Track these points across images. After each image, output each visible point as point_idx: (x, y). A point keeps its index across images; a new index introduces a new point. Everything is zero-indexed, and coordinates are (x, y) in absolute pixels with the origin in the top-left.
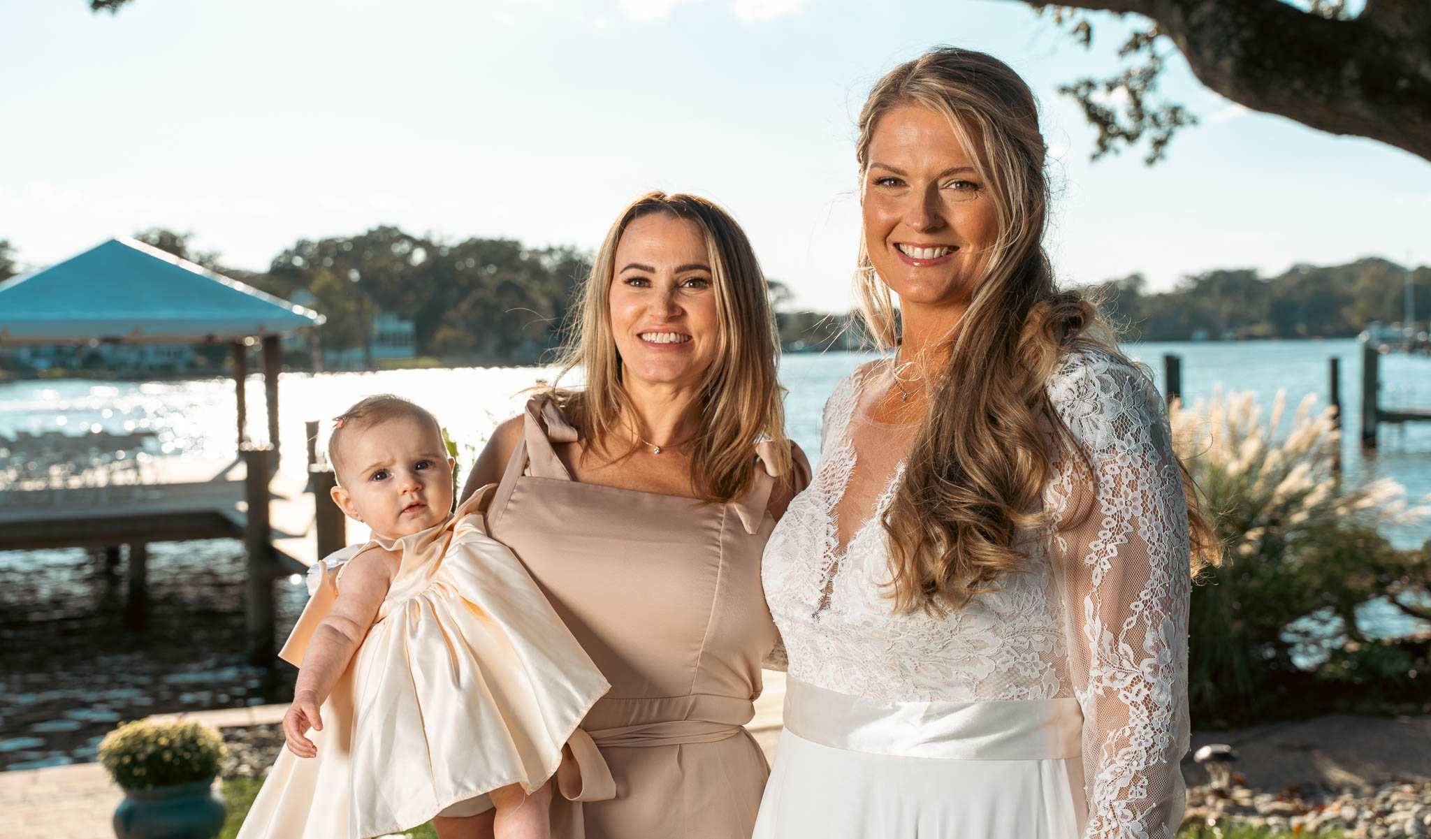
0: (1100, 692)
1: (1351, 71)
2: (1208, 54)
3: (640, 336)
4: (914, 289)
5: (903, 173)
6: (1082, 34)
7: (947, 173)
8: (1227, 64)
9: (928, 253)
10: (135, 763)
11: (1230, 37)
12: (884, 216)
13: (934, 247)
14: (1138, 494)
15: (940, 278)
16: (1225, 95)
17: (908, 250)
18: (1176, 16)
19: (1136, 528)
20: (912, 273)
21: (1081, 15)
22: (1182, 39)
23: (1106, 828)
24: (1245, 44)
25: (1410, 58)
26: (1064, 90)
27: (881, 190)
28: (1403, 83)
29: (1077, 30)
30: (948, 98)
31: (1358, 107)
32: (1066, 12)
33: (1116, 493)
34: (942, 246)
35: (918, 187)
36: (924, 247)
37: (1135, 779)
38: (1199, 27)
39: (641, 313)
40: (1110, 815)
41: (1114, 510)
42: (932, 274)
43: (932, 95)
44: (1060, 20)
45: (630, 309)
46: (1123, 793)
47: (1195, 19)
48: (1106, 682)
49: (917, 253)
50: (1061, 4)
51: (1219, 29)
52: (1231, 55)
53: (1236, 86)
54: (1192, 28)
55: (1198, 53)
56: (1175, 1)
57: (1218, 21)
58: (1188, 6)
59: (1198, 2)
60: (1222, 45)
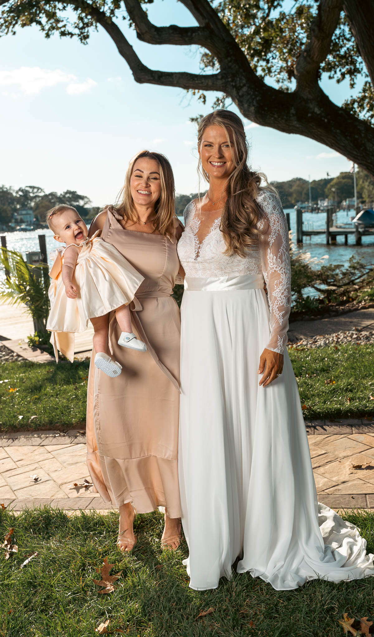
0: (273, 271)
1: (293, 111)
2: (246, 106)
3: (137, 191)
4: (215, 174)
5: (213, 143)
6: (202, 100)
7: (224, 143)
8: (252, 109)
9: (219, 164)
11: (253, 99)
12: (207, 155)
13: (220, 162)
14: (279, 224)
15: (222, 171)
16: (252, 121)
17: (214, 163)
18: (234, 92)
19: (279, 232)
20: (215, 169)
21: (201, 92)
22: (237, 101)
23: (279, 302)
24: (258, 102)
25: (311, 106)
26: (193, 120)
27: (206, 148)
28: (309, 115)
29: (200, 97)
30: (224, 123)
31: (295, 123)
32: (196, 91)
33: (274, 224)
34: (222, 162)
35: (216, 147)
36: (218, 162)
37: (285, 290)
38: (243, 96)
39: (138, 185)
40: (280, 299)
41: (274, 228)
42: (220, 169)
43: (219, 122)
44: (194, 94)
45: (136, 183)
46: (282, 294)
47: (240, 94)
48: (275, 269)
49: (216, 164)
50: (194, 88)
51: (249, 96)
52: (254, 106)
53: (256, 117)
54: (240, 97)
55: (243, 105)
56: (234, 87)
57: (248, 94)
58: (238, 89)
59: (242, 87)
60: (250, 103)
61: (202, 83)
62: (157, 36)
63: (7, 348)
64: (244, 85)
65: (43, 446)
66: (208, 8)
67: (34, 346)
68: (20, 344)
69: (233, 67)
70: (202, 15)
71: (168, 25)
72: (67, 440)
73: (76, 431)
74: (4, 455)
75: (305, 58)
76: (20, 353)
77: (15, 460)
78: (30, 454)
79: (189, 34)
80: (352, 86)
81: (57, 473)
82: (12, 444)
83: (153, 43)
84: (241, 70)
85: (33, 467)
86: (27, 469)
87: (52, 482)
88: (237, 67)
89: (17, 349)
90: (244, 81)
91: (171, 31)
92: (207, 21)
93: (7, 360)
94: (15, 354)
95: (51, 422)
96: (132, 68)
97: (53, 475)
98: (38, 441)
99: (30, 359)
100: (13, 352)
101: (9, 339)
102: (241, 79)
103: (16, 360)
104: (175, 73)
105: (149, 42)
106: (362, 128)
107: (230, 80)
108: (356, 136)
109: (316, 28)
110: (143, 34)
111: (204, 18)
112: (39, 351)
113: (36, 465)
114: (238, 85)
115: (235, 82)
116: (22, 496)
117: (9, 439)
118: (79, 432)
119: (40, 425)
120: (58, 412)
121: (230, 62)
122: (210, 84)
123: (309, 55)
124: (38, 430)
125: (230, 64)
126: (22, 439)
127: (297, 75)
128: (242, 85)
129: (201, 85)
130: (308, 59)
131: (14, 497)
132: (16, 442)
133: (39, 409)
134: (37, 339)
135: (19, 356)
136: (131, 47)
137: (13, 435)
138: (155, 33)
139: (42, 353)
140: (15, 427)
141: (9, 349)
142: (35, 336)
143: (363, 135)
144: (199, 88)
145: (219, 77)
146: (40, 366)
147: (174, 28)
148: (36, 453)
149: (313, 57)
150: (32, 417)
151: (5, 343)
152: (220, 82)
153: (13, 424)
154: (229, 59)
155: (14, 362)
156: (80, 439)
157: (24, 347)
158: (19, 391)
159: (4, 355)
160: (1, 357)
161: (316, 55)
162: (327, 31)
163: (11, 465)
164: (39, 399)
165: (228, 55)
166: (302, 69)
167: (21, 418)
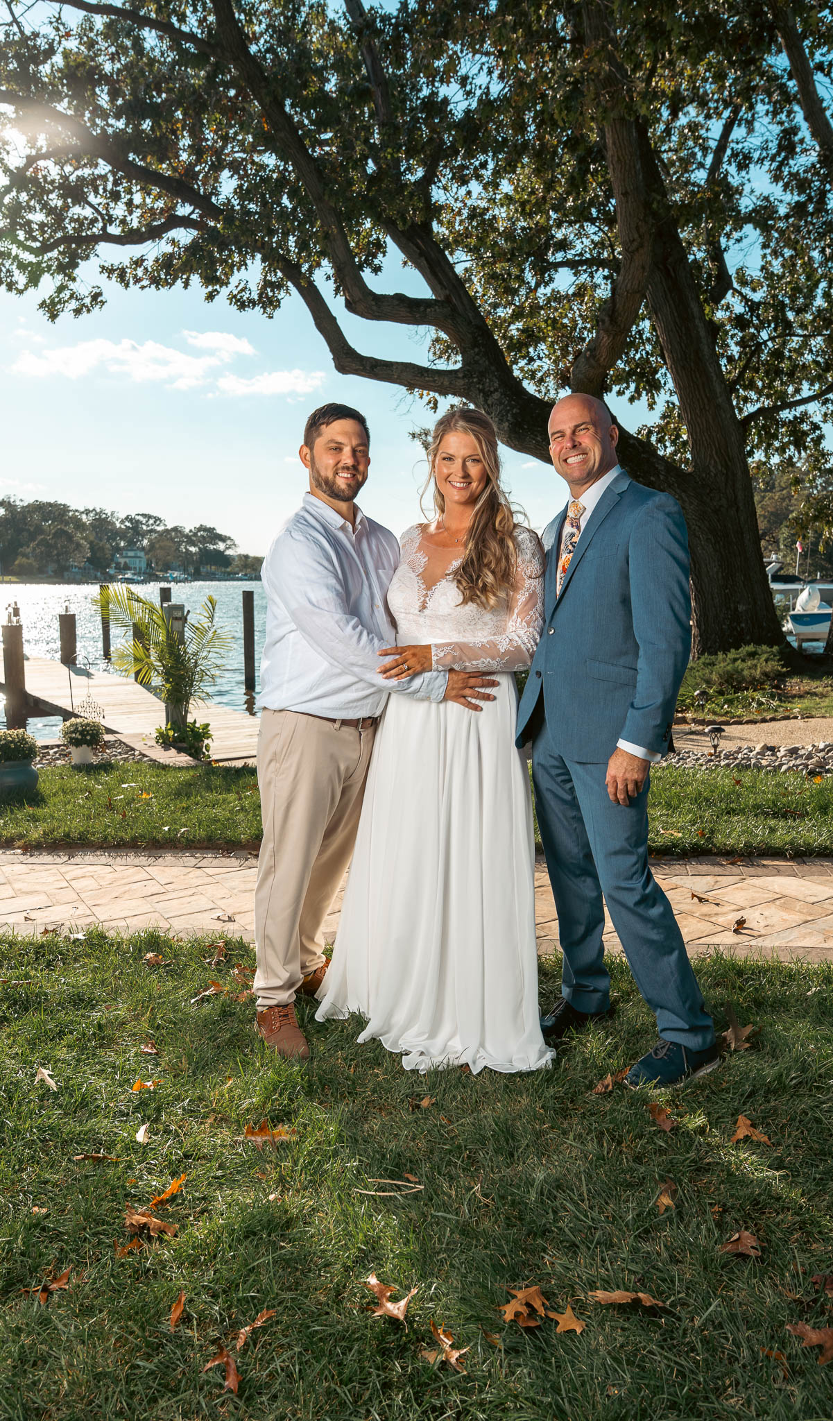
4: (456, 498)
5: (453, 456)
6: (432, 405)
7: (469, 456)
9: (462, 485)
11: (508, 412)
12: (446, 471)
13: (464, 482)
15: (466, 494)
17: (455, 484)
18: (481, 399)
20: (455, 492)
21: (432, 394)
24: (513, 415)
26: (414, 436)
27: (445, 462)
29: (430, 402)
30: (471, 430)
32: (425, 392)
34: (467, 483)
35: (459, 461)
36: (461, 483)
42: (463, 492)
43: (464, 428)
47: (489, 402)
49: (458, 485)
50: (423, 388)
51: (502, 407)
52: (508, 421)
53: (510, 437)
56: (480, 391)
57: (501, 403)
58: (487, 395)
59: (492, 393)
61: (434, 381)
62: (375, 308)
63: (124, 744)
64: (496, 390)
65: (199, 868)
66: (451, 274)
67: (165, 741)
68: (143, 740)
69: (480, 362)
70: (440, 283)
71: (392, 294)
72: (234, 862)
73: (246, 852)
74: (144, 876)
75: (587, 359)
76: (144, 752)
77: (162, 882)
78: (182, 877)
79: (422, 309)
80: (651, 406)
81: (224, 901)
82: (156, 863)
83: (367, 318)
84: (493, 368)
86: (181, 894)
88: (487, 363)
89: (139, 746)
90: (496, 385)
91: (396, 302)
92: (447, 292)
93: (125, 760)
94: (137, 753)
95: (209, 838)
96: (332, 350)
97: (220, 903)
98: (192, 861)
99: (161, 761)
100: (133, 749)
102: (491, 380)
103: (141, 760)
104: (397, 363)
105: (362, 315)
106: (661, 468)
107: (475, 380)
108: (652, 478)
109: (607, 319)
110: (355, 303)
111: (443, 287)
112: (173, 750)
113: (194, 890)
114: (487, 389)
115: (482, 385)
116: (179, 925)
117: (150, 857)
118: (250, 854)
119: (193, 841)
120: (219, 825)
121: (478, 354)
122: (446, 383)
123: (593, 356)
124: (191, 848)
125: (477, 358)
126: (169, 858)
127: (574, 383)
128: (492, 389)
129: (432, 384)
130: (592, 361)
132: (160, 860)
133: (191, 820)
134: (171, 733)
135: (144, 756)
136: (335, 319)
137: (155, 851)
138: (373, 303)
139: (179, 753)
140: (158, 841)
141: (127, 746)
142: (167, 729)
143: (662, 477)
144: (430, 389)
145: (461, 375)
146: (180, 769)
147: (400, 298)
148: (191, 875)
149: (599, 359)
150: (183, 830)
151: (121, 737)
152: (461, 382)
153: (155, 838)
154: (476, 350)
155: (136, 762)
156: (252, 861)
157: (150, 744)
158: (156, 797)
159: (120, 753)
160: (116, 756)
161: (603, 357)
162: (622, 326)
163: (157, 889)
164: (187, 808)
165: (475, 344)
166: (580, 376)
167: (166, 829)
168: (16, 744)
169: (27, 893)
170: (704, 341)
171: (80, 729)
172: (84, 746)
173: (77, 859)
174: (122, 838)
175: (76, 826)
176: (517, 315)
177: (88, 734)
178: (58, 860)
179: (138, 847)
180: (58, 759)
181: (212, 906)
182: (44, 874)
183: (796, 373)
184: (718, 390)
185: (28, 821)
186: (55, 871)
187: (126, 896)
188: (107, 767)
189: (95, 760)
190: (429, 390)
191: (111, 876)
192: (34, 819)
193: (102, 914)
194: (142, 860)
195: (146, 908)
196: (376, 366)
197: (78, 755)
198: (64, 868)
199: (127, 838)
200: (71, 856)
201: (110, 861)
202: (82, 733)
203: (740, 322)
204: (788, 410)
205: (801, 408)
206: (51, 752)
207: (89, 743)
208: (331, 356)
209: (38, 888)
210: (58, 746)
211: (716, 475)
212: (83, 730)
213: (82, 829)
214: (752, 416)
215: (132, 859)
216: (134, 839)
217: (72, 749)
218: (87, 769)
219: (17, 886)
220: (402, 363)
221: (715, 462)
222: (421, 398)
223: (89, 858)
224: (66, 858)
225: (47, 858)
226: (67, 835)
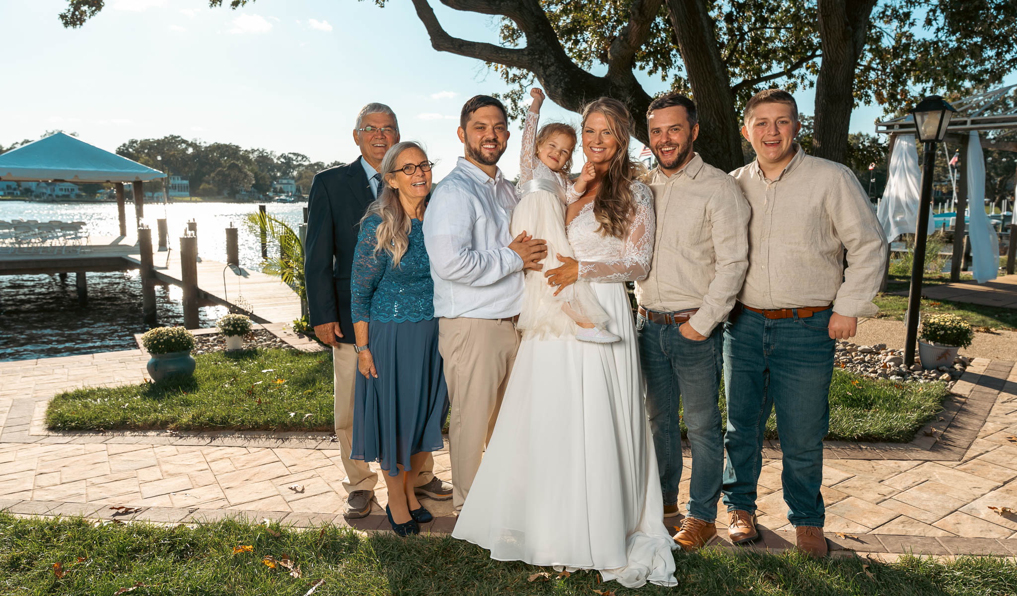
2: (553, 86)
4: (595, 159)
5: (594, 130)
6: (505, 76)
7: (604, 130)
8: (560, 90)
9: (599, 150)
10: (159, 342)
11: (561, 81)
13: (600, 148)
14: (645, 214)
15: (601, 157)
16: (557, 103)
17: (594, 149)
18: (541, 71)
19: (643, 222)
20: (594, 155)
21: (505, 67)
22: (543, 80)
24: (566, 83)
29: (503, 73)
32: (499, 65)
33: (640, 213)
34: (602, 148)
35: (597, 133)
36: (598, 148)
38: (550, 75)
41: (639, 216)
42: (599, 155)
47: (547, 73)
49: (596, 149)
50: (498, 62)
51: (557, 77)
52: (561, 87)
53: (563, 100)
54: (547, 76)
55: (549, 85)
56: (541, 65)
57: (556, 74)
58: (546, 67)
59: (549, 66)
60: (557, 84)
61: (507, 57)
62: (462, 1)
63: (269, 332)
64: (552, 64)
65: (319, 449)
67: (301, 331)
68: (284, 329)
69: (541, 43)
74: (273, 458)
75: (621, 42)
76: (283, 339)
77: (287, 465)
78: (305, 459)
79: (497, 3)
80: (665, 78)
82: (283, 445)
83: (456, 9)
84: (550, 48)
85: (309, 474)
86: (303, 476)
87: (334, 493)
88: (546, 44)
89: (280, 334)
90: (553, 60)
93: (268, 346)
94: (278, 340)
96: (429, 33)
98: (313, 444)
99: (296, 347)
100: (275, 337)
101: (269, 322)
102: (549, 57)
103: (280, 346)
104: (478, 44)
105: (452, 7)
107: (537, 57)
109: (637, 12)
112: (306, 338)
113: (313, 473)
114: (545, 63)
115: (543, 60)
116: (298, 509)
117: (279, 439)
119: (315, 425)
121: (539, 37)
122: (515, 59)
123: (626, 40)
124: (313, 430)
125: (538, 40)
126: (294, 441)
127: (611, 60)
128: (549, 63)
129: (505, 59)
130: (625, 43)
131: (289, 510)
132: (287, 443)
133: (314, 405)
134: (305, 324)
135: (283, 342)
136: (432, 9)
137: (283, 434)
139: (310, 340)
140: (286, 425)
141: (271, 334)
142: (302, 321)
145: (526, 53)
146: (310, 355)
148: (311, 457)
149: (630, 42)
150: (307, 415)
151: (266, 326)
152: (526, 58)
153: (283, 422)
154: (538, 34)
155: (277, 348)
157: (288, 332)
158: (288, 382)
159: (265, 340)
160: (261, 342)
161: (633, 39)
162: (648, 16)
163: (282, 471)
164: (312, 394)
165: (537, 30)
166: (616, 54)
167: (292, 414)
168: (176, 339)
169: (172, 475)
170: (706, 30)
171: (232, 322)
172: (236, 336)
173: (217, 442)
174: (256, 423)
175: (219, 411)
176: (565, 11)
177: (239, 327)
178: (202, 442)
179: (271, 430)
180: (215, 345)
181: (327, 489)
182: (189, 455)
183: (768, 56)
184: (717, 67)
185: (181, 405)
186: (199, 453)
187: (256, 479)
188: (252, 354)
189: (244, 346)
190: (503, 64)
191: (244, 458)
192: (187, 404)
193: (235, 497)
194: (272, 442)
195: (272, 491)
196: (462, 45)
197: (231, 343)
198: (206, 450)
199: (261, 422)
200: (213, 438)
201: (246, 443)
202: (233, 326)
203: (729, 18)
204: (764, 82)
205: (772, 81)
206: (211, 339)
207: (240, 334)
208: (429, 37)
209: (182, 470)
210: (217, 334)
211: (714, 129)
212: (235, 324)
213: (224, 414)
214: (738, 87)
215: (263, 441)
216: (267, 423)
217: (226, 338)
218: (237, 355)
219: (165, 467)
220: (482, 44)
221: (714, 119)
222: (497, 70)
223: (228, 440)
224: (208, 441)
225: (193, 440)
226: (211, 420)
